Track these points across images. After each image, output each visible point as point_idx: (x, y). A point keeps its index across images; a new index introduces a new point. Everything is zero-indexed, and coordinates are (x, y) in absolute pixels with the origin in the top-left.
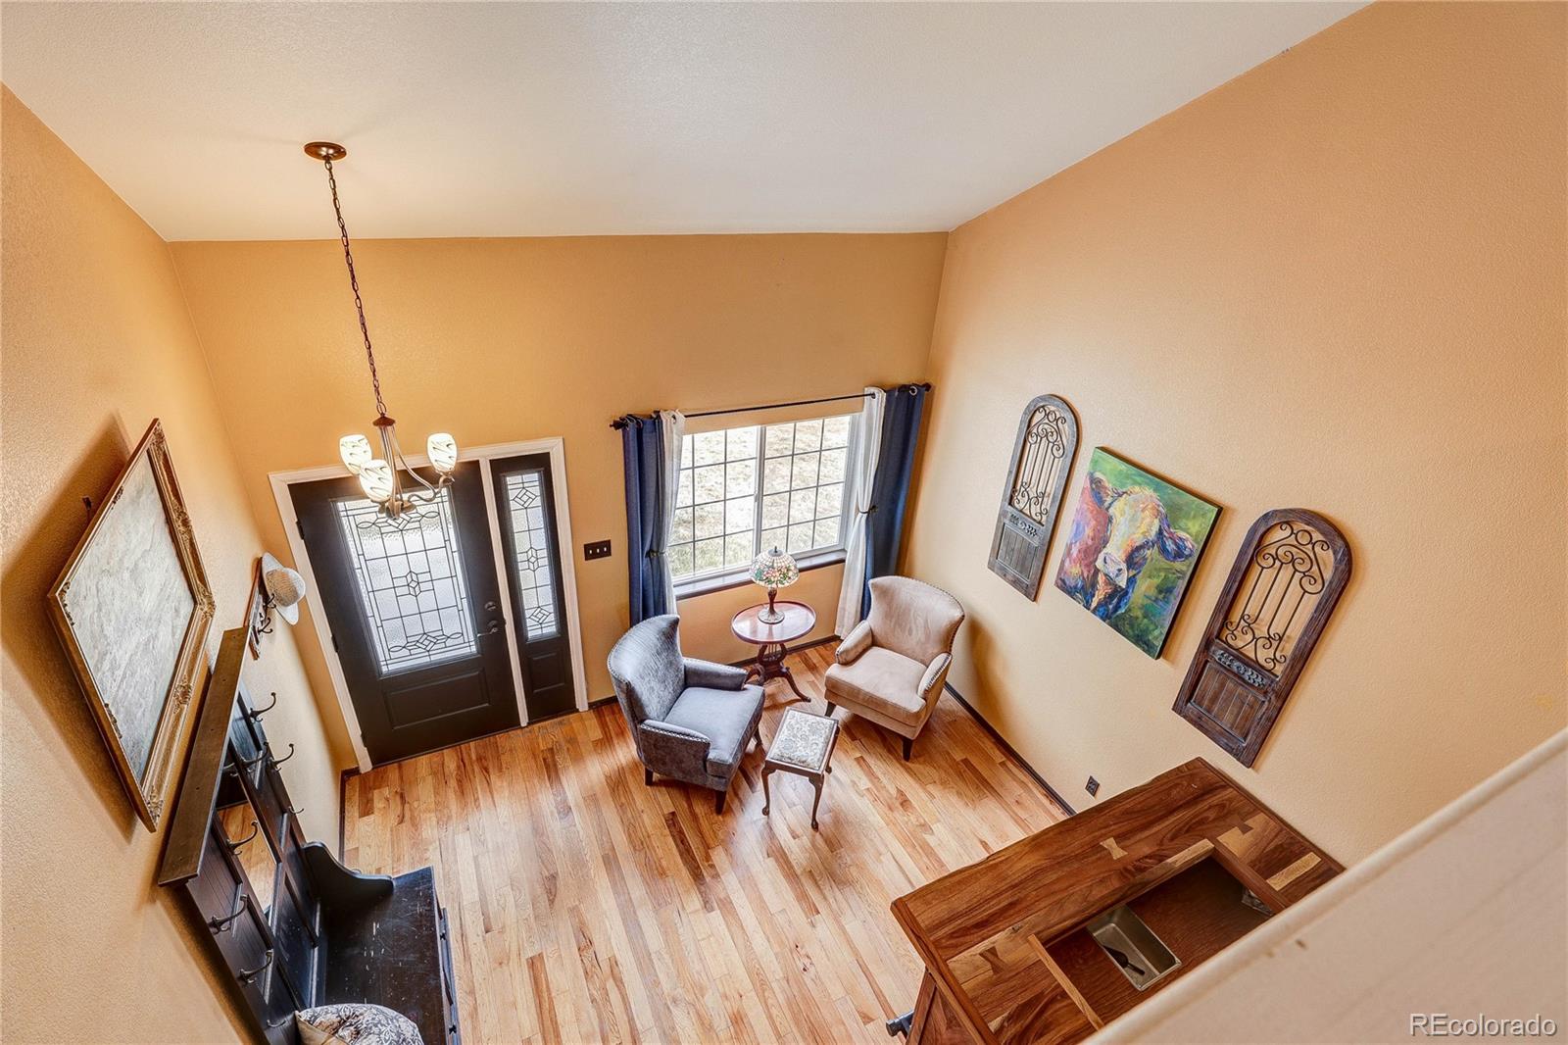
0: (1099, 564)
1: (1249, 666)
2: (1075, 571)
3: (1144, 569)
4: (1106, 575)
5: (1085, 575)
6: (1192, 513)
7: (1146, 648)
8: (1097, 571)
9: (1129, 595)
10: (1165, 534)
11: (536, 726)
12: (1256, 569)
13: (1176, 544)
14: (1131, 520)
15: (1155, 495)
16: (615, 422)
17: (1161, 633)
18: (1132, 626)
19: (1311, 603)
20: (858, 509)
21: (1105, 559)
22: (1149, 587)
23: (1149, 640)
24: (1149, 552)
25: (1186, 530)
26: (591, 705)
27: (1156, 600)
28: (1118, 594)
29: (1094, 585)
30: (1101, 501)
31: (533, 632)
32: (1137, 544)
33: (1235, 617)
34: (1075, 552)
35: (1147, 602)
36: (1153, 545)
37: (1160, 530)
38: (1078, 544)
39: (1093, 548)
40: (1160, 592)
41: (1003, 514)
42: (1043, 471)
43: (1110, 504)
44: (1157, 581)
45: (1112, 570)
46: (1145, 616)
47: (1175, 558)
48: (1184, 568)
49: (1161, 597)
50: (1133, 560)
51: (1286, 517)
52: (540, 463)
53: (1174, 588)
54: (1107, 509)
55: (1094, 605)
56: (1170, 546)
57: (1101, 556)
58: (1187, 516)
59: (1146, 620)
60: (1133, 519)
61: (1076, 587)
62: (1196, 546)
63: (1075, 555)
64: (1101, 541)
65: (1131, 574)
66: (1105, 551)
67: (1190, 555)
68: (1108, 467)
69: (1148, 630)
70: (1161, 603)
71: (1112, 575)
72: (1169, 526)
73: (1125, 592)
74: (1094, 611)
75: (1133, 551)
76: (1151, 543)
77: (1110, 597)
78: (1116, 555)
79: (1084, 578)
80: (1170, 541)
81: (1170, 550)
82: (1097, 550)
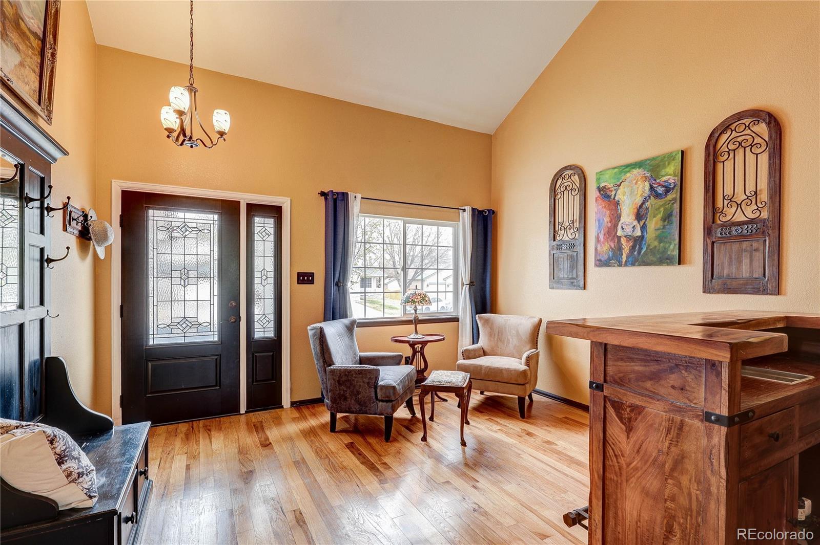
0: (619, 233)
1: (743, 224)
2: (605, 248)
3: (649, 215)
4: (626, 236)
5: (613, 246)
6: (667, 163)
7: (668, 261)
8: (619, 238)
9: (645, 237)
10: (654, 186)
11: (251, 414)
12: (720, 166)
13: (663, 186)
14: (630, 194)
15: (640, 170)
16: (321, 191)
17: (675, 245)
18: (654, 254)
19: (764, 159)
20: (463, 284)
21: (622, 227)
22: (656, 223)
23: (669, 255)
24: (648, 203)
25: (667, 175)
26: (293, 404)
27: (664, 227)
28: (638, 241)
29: (620, 248)
30: (609, 197)
31: (258, 334)
32: (640, 204)
33: (719, 204)
34: (602, 237)
35: (658, 233)
36: (650, 197)
37: (650, 186)
38: (602, 231)
39: (613, 226)
40: (664, 220)
41: (552, 248)
42: (569, 208)
43: (615, 195)
44: (660, 216)
45: (629, 230)
46: (661, 242)
47: (666, 195)
48: (674, 196)
50: (640, 215)
51: (725, 126)
52: (275, 212)
53: (672, 212)
54: (614, 199)
55: (624, 260)
56: (660, 190)
57: (619, 228)
58: (664, 167)
59: (662, 244)
60: (632, 193)
61: (609, 259)
62: (676, 178)
63: (602, 239)
64: (616, 218)
65: (642, 223)
66: (620, 223)
67: (675, 186)
68: (607, 176)
69: (665, 250)
70: (668, 227)
71: (630, 234)
72: (655, 180)
73: (642, 238)
74: (626, 265)
75: (638, 210)
76: (648, 198)
77: (633, 247)
78: (628, 220)
79: (612, 249)
80: (659, 188)
81: (661, 192)
82: (616, 226)
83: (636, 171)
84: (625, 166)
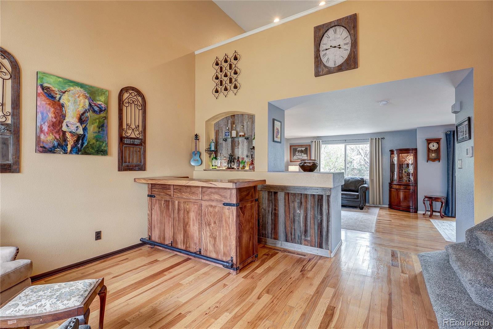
0: (64, 128)
1: (135, 139)
2: (49, 138)
3: (89, 122)
4: (70, 132)
5: (58, 137)
6: (100, 94)
7: (102, 153)
8: (64, 133)
9: (87, 135)
10: (92, 104)
12: (125, 108)
13: (98, 107)
15: (82, 90)
17: (106, 144)
18: (93, 148)
19: (141, 113)
21: (67, 125)
22: (94, 128)
23: (102, 149)
24: (88, 114)
25: (100, 101)
27: (99, 132)
28: (80, 138)
29: (65, 140)
30: (53, 97)
32: (82, 112)
33: (125, 126)
34: (45, 128)
35: (95, 135)
36: (89, 110)
37: (90, 103)
38: (46, 124)
39: (58, 122)
40: (99, 128)
43: (60, 98)
44: (96, 124)
45: (73, 129)
46: (97, 141)
47: (100, 113)
48: (105, 115)
49: (100, 130)
50: (81, 120)
51: (127, 90)
53: (104, 124)
54: (59, 101)
55: (69, 149)
56: (96, 109)
57: (64, 124)
59: (98, 143)
60: (75, 102)
61: (54, 147)
62: (106, 105)
63: (46, 130)
65: (84, 126)
66: (65, 121)
67: (105, 110)
68: (51, 80)
69: (100, 146)
70: (101, 132)
71: (74, 131)
72: (93, 101)
73: (84, 136)
74: (71, 152)
75: (81, 117)
76: (88, 110)
77: (77, 141)
78: (73, 121)
79: (57, 139)
80: (96, 107)
81: (96, 110)
82: (61, 122)
83: (78, 89)
84: (69, 80)
